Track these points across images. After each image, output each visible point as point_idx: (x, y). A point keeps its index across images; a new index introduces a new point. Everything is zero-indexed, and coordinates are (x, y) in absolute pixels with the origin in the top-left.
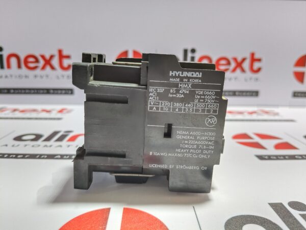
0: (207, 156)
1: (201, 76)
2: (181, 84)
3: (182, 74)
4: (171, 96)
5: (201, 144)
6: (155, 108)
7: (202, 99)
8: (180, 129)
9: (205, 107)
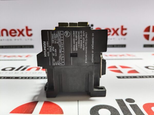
0: (86, 34)
1: (45, 42)
2: (50, 51)
3: (45, 51)
4: (56, 55)
5: (80, 38)
6: (63, 62)
7: (56, 40)
8: (73, 49)
9: (60, 38)
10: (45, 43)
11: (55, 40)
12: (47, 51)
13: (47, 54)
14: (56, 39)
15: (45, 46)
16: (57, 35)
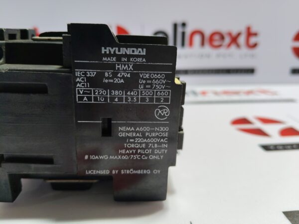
10: (142, 54)
11: (150, 82)
12: (119, 58)
13: (110, 55)
14: (151, 84)
15: (131, 53)
16: (162, 89)
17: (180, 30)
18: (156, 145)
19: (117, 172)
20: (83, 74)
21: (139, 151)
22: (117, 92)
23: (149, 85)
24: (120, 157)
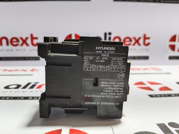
17: (108, 36)
18: (118, 91)
19: (99, 103)
20: (87, 58)
21: (110, 93)
22: (101, 66)
23: (116, 63)
24: (101, 96)
